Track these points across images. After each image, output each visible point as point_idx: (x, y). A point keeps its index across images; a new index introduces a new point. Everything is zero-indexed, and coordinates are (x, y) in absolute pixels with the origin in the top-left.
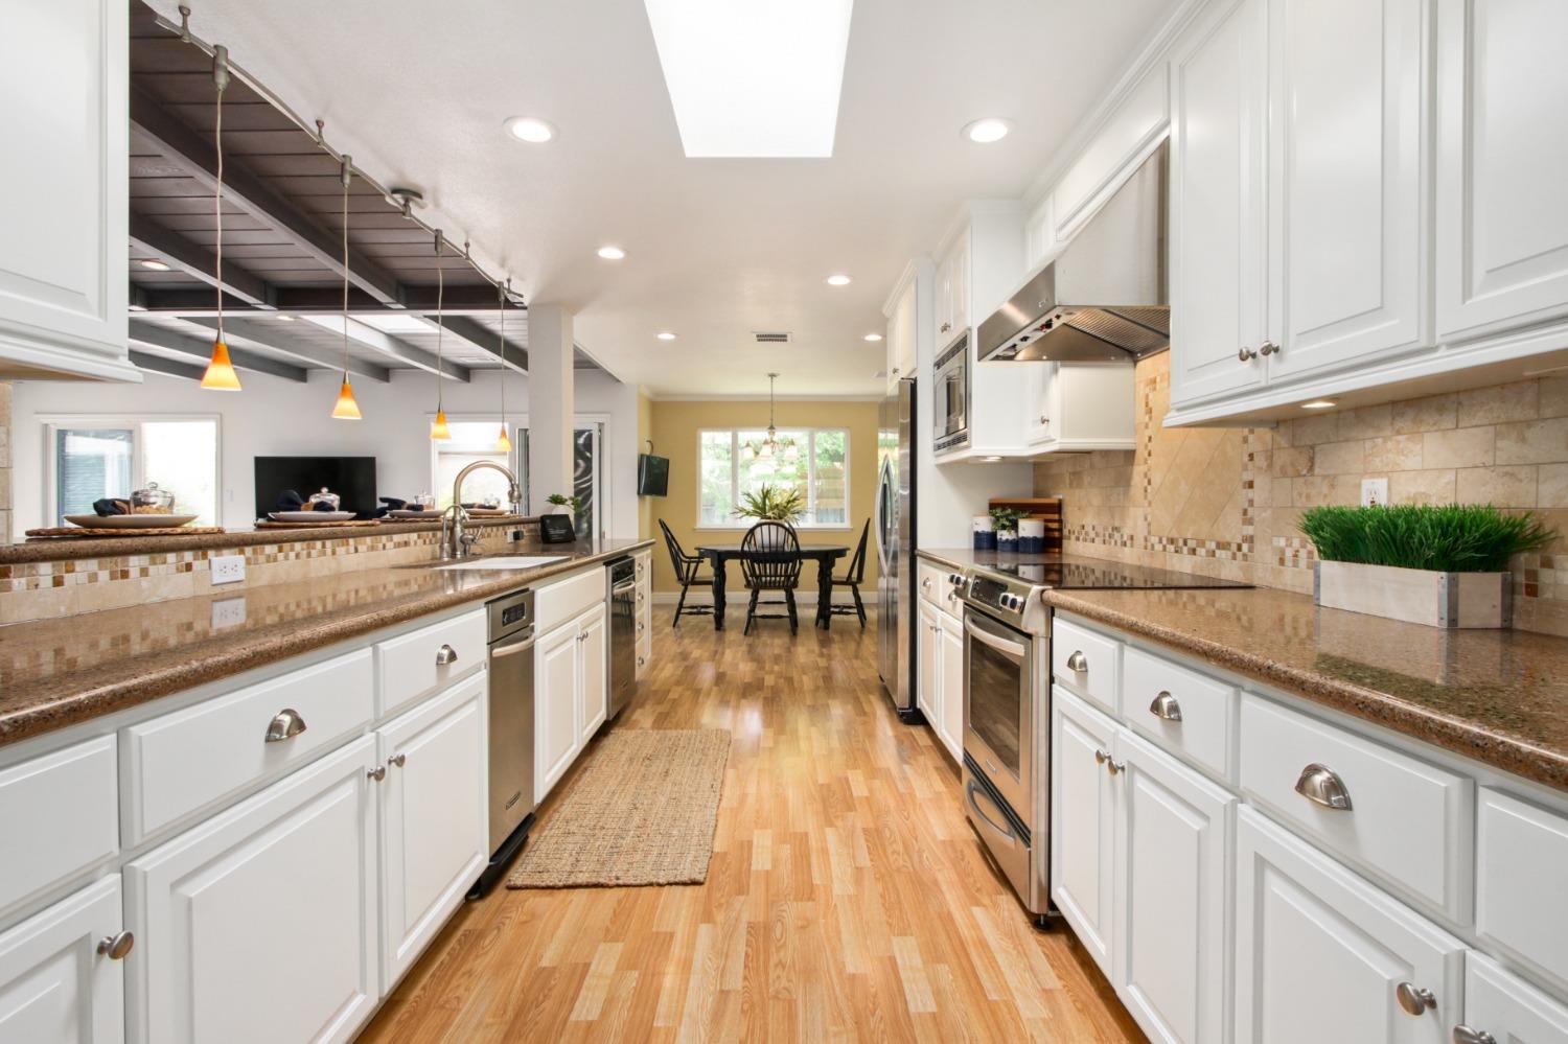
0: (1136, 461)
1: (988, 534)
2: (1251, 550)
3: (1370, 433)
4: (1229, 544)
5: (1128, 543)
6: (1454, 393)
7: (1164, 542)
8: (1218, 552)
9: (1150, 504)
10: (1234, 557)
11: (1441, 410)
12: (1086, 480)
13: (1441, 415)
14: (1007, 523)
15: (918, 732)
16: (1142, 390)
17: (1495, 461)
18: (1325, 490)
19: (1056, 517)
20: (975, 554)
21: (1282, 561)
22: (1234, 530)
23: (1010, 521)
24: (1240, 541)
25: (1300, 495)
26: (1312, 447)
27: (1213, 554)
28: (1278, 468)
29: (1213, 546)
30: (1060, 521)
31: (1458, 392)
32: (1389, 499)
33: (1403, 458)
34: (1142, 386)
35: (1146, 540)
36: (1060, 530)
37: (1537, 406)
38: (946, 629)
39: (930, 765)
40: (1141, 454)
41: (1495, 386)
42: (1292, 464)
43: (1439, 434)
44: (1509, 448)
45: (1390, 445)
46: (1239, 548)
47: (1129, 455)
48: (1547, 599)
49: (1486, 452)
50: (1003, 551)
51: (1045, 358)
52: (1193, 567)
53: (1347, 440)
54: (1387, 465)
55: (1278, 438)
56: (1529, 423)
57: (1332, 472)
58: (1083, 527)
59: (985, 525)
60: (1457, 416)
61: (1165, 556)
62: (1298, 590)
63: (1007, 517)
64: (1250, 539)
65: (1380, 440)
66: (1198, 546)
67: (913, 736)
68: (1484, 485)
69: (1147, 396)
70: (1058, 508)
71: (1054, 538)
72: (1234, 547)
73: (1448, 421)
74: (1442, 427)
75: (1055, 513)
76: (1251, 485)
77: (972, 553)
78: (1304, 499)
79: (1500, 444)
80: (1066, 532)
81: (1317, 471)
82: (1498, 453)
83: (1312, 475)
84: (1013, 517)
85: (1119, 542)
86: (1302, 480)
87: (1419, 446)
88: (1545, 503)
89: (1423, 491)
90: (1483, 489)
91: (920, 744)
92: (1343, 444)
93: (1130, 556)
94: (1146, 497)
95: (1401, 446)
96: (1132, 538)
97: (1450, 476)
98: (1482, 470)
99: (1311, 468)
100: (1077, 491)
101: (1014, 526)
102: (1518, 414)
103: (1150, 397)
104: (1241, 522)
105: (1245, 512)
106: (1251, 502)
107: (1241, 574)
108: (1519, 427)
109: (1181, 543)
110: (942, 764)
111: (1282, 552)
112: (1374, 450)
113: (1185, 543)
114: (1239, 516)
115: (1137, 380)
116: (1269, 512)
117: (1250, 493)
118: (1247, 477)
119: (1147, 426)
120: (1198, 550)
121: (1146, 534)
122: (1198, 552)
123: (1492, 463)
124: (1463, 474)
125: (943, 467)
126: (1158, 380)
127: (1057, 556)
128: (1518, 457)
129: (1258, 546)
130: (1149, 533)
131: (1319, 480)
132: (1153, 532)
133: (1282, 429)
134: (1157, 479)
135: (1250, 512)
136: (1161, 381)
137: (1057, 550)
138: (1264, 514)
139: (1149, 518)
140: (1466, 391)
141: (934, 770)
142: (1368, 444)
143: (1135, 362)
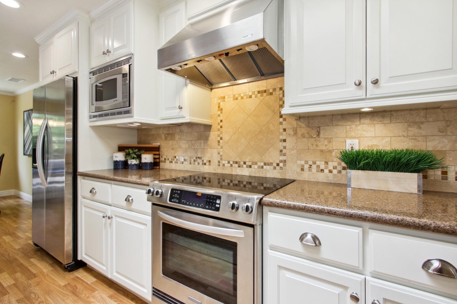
0: (212, 130)
1: (122, 162)
2: (285, 165)
3: (349, 123)
4: (272, 163)
5: (207, 164)
6: (389, 111)
7: (231, 163)
8: (265, 167)
9: (222, 148)
10: (275, 168)
11: (383, 117)
12: (177, 137)
13: (383, 118)
14: (135, 156)
15: (81, 274)
16: (216, 101)
17: (408, 134)
18: (326, 143)
19: (158, 153)
20: (114, 171)
21: (302, 170)
22: (275, 157)
23: (137, 155)
24: (278, 162)
25: (313, 145)
26: (319, 127)
27: (262, 167)
28: (300, 135)
29: (262, 164)
30: (159, 155)
31: (391, 111)
32: (359, 147)
33: (366, 132)
34: (216, 99)
35: (219, 162)
36: (159, 158)
37: (426, 117)
38: (116, 216)
39: (105, 296)
40: (215, 127)
41: (408, 110)
42: (308, 133)
43: (383, 125)
44: (414, 130)
45: (359, 128)
46: (278, 165)
47: (208, 127)
48: (432, 179)
49: (404, 131)
50: (132, 169)
51: (186, 77)
52: (249, 173)
53: (337, 125)
54: (358, 135)
55: (300, 123)
56: (422, 123)
57: (330, 137)
58: (175, 157)
59: (120, 157)
60: (391, 119)
61: (232, 169)
62: (312, 180)
63: (135, 153)
64: (285, 161)
65: (354, 126)
66: (252, 164)
67: (78, 278)
68: (403, 143)
69: (219, 104)
70: (158, 149)
71: (157, 162)
72: (275, 165)
73: (387, 121)
74: (384, 123)
75: (157, 151)
76: (285, 141)
77: (113, 171)
78: (314, 146)
79: (410, 129)
80: (162, 159)
81: (321, 136)
82: (409, 132)
83: (319, 137)
84: (138, 153)
85: (201, 163)
86: (313, 139)
87: (373, 129)
88: (430, 149)
89: (375, 144)
90: (403, 144)
91: (89, 283)
92: (335, 127)
93: (207, 169)
94: (219, 145)
95: (364, 128)
96: (210, 161)
97: (389, 139)
98: (402, 137)
99: (318, 135)
100: (171, 142)
101: (139, 157)
102: (417, 120)
103: (221, 104)
104: (279, 155)
105: (281, 151)
106: (285, 148)
107: (279, 175)
108: (419, 125)
109: (242, 163)
110: (111, 292)
111: (303, 166)
112: (351, 129)
113: (245, 163)
114: (278, 153)
115: (212, 97)
116: (295, 151)
117: (284, 144)
118: (282, 137)
119: (219, 116)
120: (253, 166)
121: (219, 160)
122: (252, 167)
123: (407, 135)
124: (393, 139)
125: (94, 128)
126: (226, 97)
127: (158, 170)
128: (418, 133)
129: (288, 164)
130: (221, 159)
131: (323, 139)
132: (223, 159)
133: (302, 120)
134: (226, 137)
135: (284, 151)
136: (228, 98)
137: (158, 167)
138: (292, 152)
139: (221, 153)
140: (394, 111)
141: (110, 300)
142: (348, 127)
143: (211, 89)
